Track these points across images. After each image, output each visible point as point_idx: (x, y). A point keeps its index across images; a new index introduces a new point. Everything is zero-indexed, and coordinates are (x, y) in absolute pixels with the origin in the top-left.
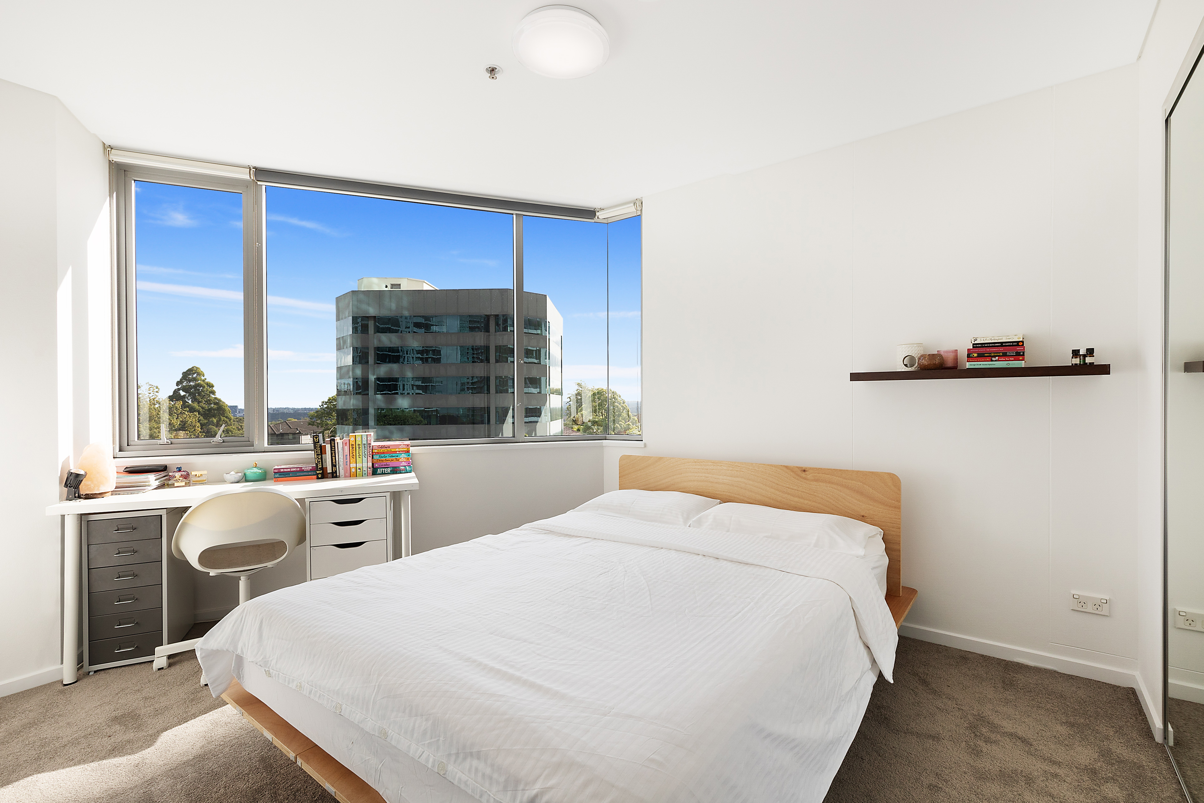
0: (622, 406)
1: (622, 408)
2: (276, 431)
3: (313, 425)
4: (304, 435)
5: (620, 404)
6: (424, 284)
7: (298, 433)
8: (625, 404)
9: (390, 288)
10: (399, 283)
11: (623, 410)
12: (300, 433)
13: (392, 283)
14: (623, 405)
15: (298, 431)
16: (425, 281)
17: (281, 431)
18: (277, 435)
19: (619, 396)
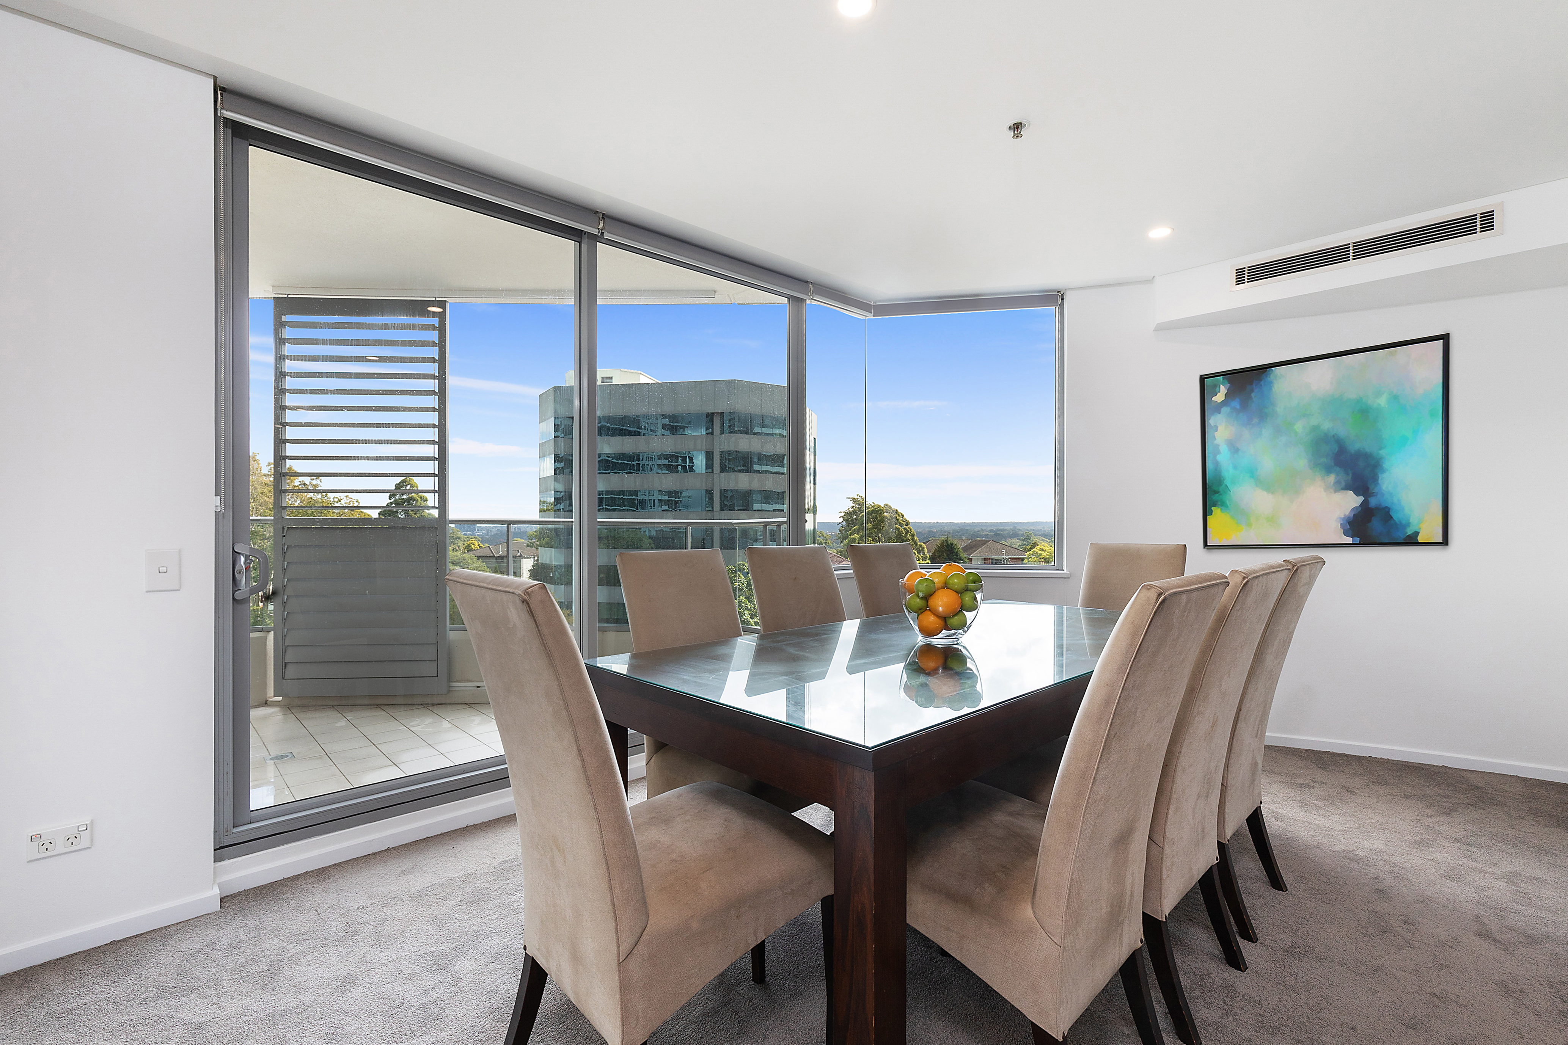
0: (905, 529)
1: (904, 532)
2: (496, 553)
3: (531, 547)
4: (525, 558)
5: (901, 527)
6: (641, 376)
7: (519, 556)
8: (908, 526)
9: (600, 382)
10: (610, 376)
11: (906, 533)
12: (521, 556)
13: (603, 376)
14: (907, 527)
15: (519, 554)
16: (642, 373)
17: (501, 553)
18: (497, 558)
19: (900, 515)
